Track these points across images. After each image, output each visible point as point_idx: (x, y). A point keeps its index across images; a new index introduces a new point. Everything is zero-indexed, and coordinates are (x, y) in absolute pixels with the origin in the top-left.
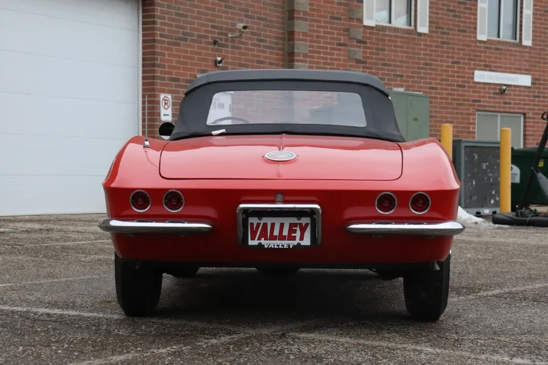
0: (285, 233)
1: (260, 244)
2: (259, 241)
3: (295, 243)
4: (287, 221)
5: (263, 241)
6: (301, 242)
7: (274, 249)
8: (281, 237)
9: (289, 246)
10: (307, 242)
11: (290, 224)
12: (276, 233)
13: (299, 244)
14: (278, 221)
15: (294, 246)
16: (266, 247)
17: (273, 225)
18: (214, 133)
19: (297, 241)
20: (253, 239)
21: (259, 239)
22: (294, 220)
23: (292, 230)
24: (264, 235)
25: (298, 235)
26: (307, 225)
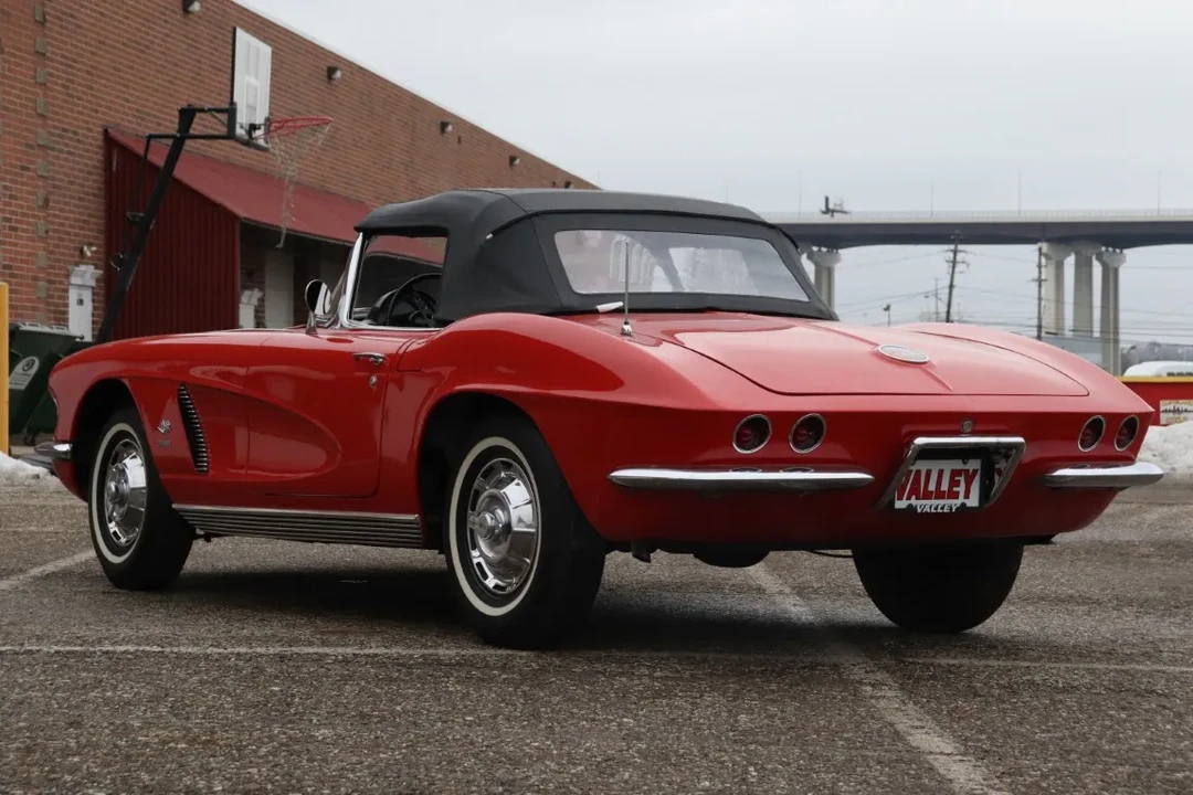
0: (945, 487)
1: (910, 505)
2: (909, 502)
3: (958, 502)
4: (948, 466)
5: (913, 501)
6: (966, 501)
7: (931, 513)
8: (939, 495)
9: (951, 509)
10: (973, 501)
11: (953, 471)
12: (932, 487)
13: (963, 505)
14: (935, 466)
15: (957, 509)
16: (919, 511)
17: (929, 473)
18: (601, 308)
19: (961, 500)
20: (900, 498)
21: (909, 498)
22: (958, 465)
23: (954, 483)
24: (915, 492)
25: (961, 489)
26: (975, 471)
